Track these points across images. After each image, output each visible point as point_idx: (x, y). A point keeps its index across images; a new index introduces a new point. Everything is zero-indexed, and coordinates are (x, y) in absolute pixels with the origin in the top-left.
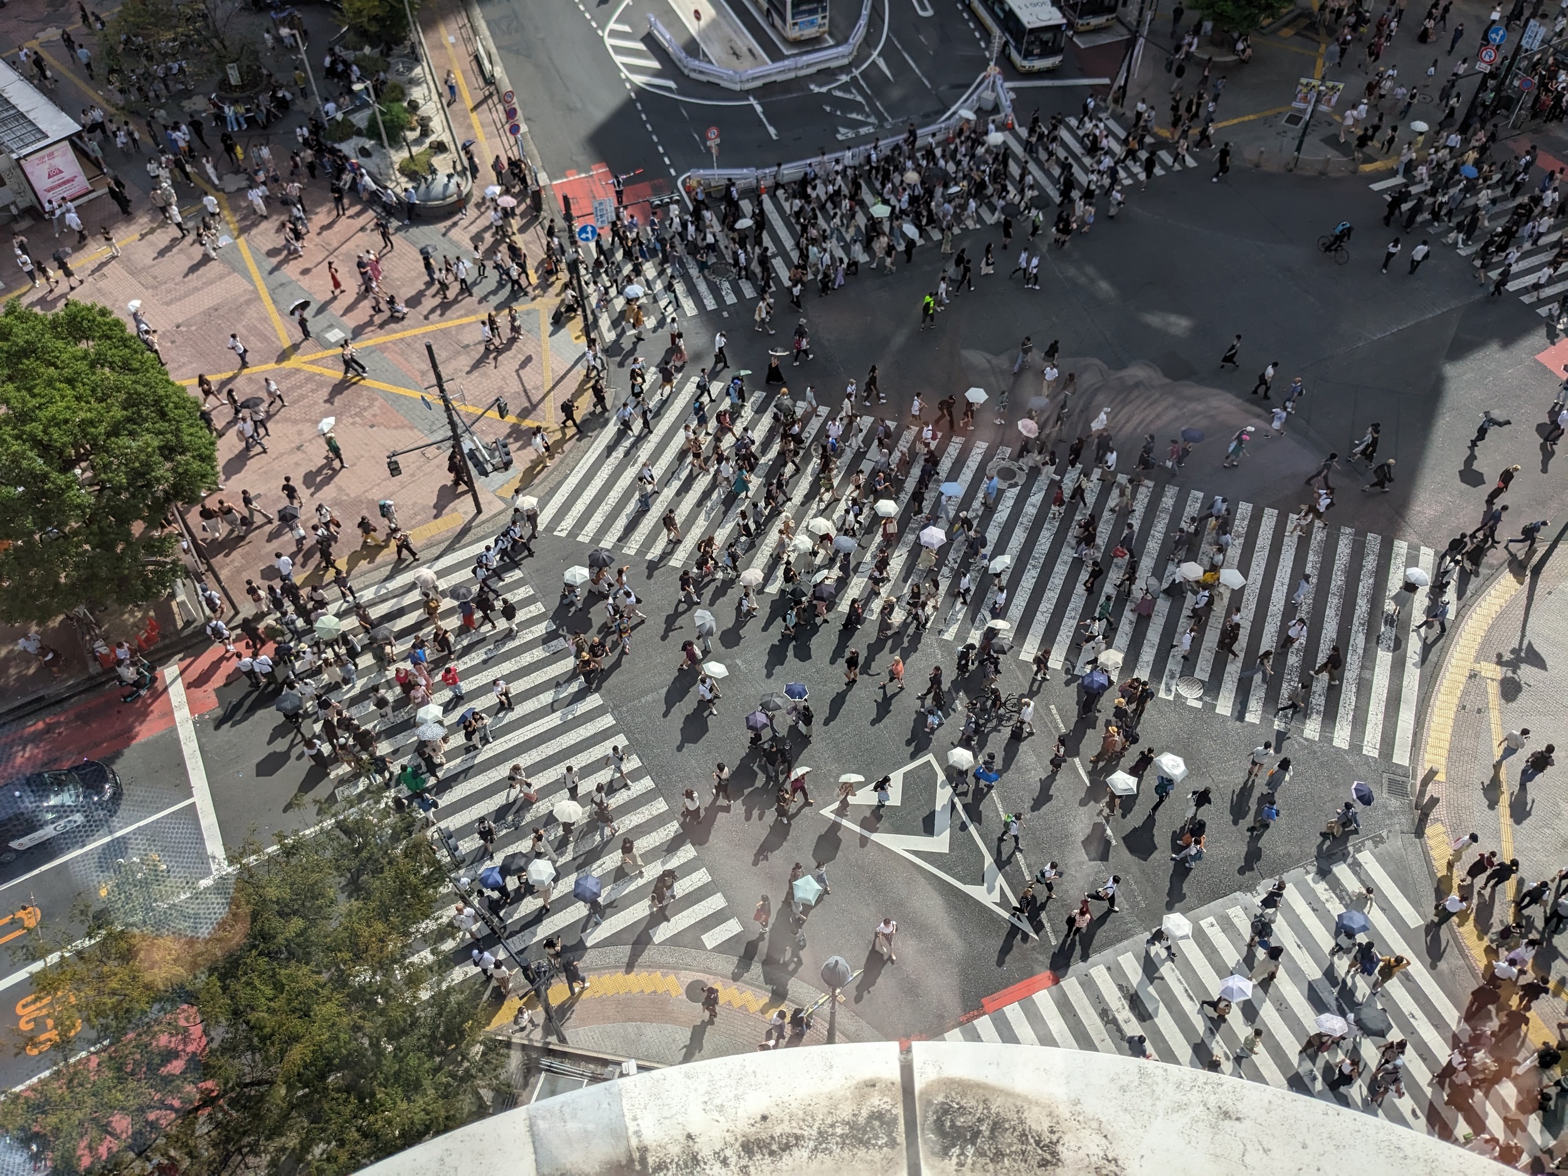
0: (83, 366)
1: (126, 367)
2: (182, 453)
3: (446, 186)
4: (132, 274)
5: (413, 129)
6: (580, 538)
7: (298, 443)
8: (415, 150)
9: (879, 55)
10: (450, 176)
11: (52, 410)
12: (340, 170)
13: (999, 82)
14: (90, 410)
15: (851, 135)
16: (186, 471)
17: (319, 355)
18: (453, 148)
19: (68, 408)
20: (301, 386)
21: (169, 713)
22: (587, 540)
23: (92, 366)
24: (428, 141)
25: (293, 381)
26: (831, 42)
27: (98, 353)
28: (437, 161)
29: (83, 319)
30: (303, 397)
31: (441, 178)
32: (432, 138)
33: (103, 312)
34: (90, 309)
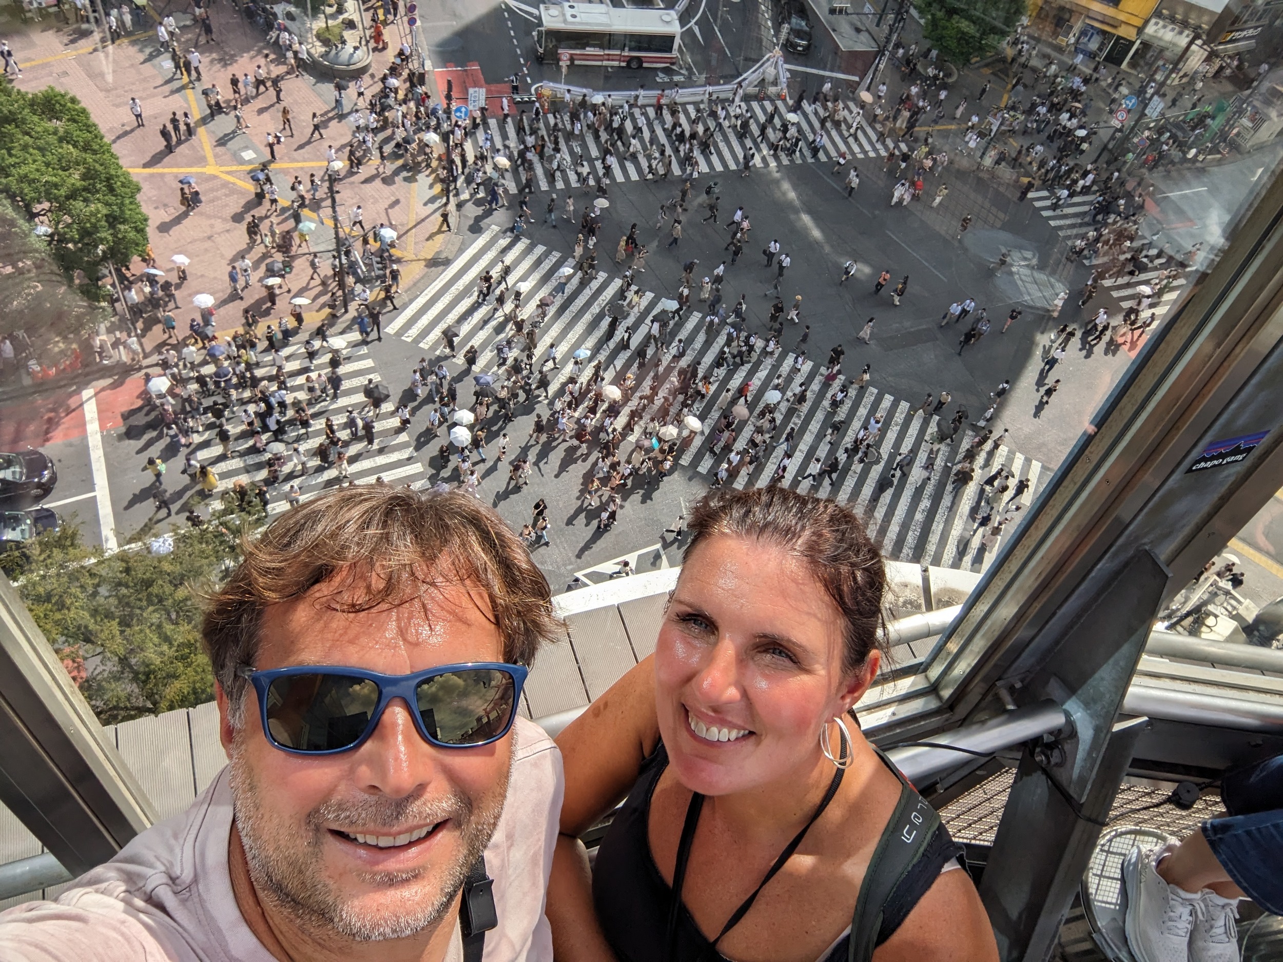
0: (52, 139)
1: (86, 148)
2: (123, 223)
3: (352, 55)
4: (90, 76)
5: (330, 6)
6: (421, 345)
7: (209, 233)
8: (330, 22)
9: (696, 23)
10: (356, 48)
11: (24, 170)
12: (270, 26)
13: (780, 63)
14: (55, 175)
15: (666, 80)
16: (124, 237)
17: (234, 168)
18: (360, 26)
19: (37, 170)
20: (217, 190)
21: (82, 424)
22: (426, 347)
23: (61, 140)
24: (341, 18)
25: (210, 184)
26: (662, 6)
27: (66, 132)
28: (347, 34)
29: (57, 102)
30: (218, 198)
31: (349, 48)
32: (345, 15)
33: (73, 100)
34: (63, 96)
